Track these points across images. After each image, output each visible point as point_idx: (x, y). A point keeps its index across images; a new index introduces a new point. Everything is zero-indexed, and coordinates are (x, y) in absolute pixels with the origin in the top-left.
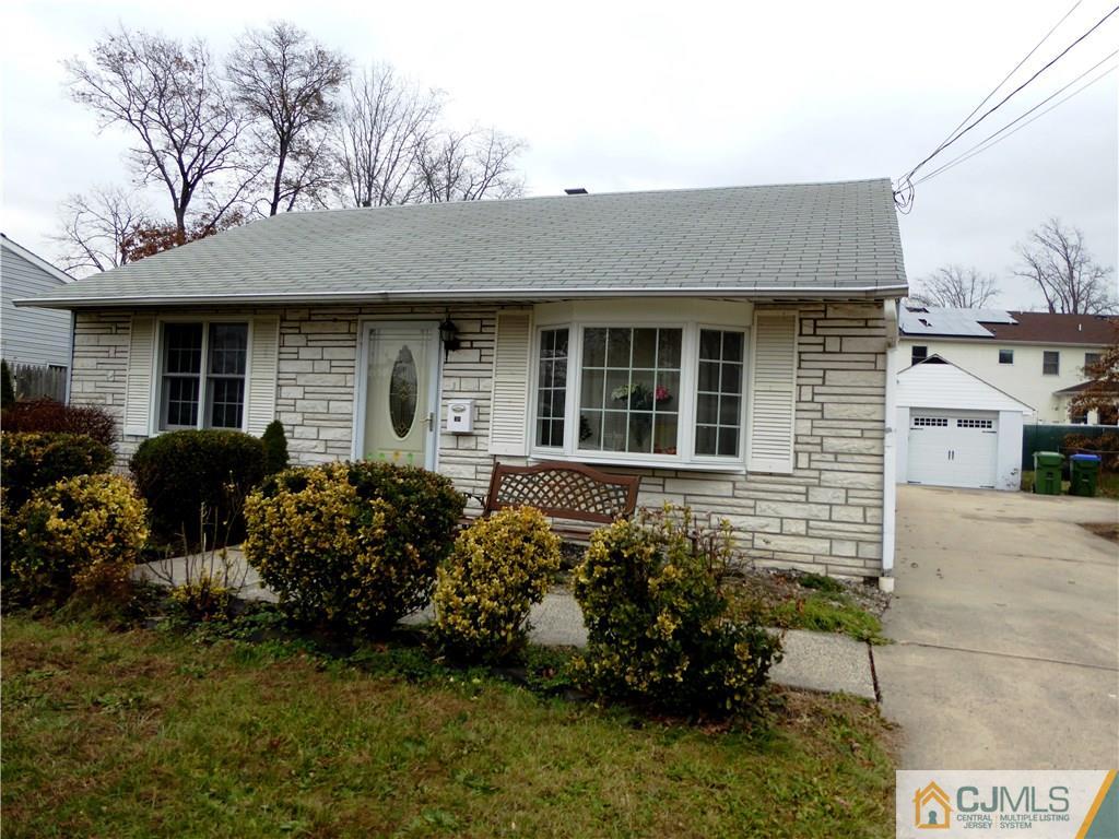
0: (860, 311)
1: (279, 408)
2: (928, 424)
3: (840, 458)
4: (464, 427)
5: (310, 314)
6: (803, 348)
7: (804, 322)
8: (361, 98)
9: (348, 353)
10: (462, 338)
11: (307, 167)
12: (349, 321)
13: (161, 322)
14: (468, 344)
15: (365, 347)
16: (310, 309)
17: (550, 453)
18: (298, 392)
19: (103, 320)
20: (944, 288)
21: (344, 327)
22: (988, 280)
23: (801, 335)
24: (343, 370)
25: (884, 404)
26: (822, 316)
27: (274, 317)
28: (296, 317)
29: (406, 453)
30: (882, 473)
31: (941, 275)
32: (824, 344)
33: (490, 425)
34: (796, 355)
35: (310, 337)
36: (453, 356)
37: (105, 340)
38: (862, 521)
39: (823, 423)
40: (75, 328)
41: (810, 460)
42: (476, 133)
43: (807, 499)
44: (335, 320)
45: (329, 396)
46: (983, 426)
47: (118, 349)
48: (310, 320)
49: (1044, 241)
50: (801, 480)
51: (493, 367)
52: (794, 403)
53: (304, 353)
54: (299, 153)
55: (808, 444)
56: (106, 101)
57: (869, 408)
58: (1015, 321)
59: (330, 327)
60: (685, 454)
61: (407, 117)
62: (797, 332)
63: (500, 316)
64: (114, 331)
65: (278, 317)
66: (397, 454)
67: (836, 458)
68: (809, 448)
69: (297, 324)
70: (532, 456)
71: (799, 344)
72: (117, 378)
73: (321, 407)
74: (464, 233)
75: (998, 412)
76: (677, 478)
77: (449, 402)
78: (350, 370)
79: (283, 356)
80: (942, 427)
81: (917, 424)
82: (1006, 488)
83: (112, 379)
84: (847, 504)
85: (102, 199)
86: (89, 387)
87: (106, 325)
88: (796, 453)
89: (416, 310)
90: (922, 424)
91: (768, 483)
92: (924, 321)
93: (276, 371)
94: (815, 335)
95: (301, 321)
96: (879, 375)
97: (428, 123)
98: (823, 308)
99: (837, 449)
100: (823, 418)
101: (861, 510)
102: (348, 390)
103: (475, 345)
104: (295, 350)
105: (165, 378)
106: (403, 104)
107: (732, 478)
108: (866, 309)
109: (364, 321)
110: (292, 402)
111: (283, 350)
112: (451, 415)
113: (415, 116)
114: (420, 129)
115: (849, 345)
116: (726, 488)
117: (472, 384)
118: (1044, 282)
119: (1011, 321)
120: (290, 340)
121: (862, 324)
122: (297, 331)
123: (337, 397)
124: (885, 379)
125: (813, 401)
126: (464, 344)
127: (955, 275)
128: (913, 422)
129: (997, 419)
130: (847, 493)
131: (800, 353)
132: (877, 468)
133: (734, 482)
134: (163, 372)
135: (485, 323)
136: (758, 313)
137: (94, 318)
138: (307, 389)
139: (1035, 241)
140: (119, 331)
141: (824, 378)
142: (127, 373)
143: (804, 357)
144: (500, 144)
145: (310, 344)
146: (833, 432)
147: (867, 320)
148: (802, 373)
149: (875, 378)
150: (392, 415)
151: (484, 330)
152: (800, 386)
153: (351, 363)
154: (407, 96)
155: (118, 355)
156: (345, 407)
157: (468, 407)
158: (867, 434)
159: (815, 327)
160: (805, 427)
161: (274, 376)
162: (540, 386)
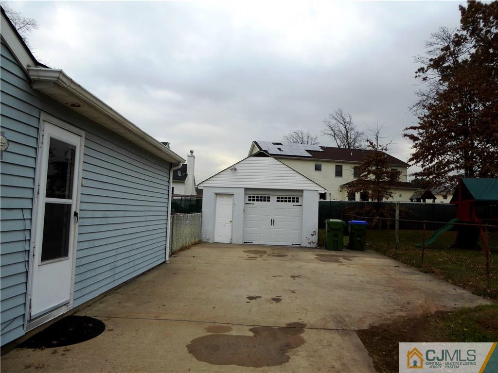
2: (257, 200)
20: (296, 141)
22: (314, 138)
31: (295, 135)
46: (293, 201)
49: (336, 119)
58: (323, 150)
75: (302, 191)
80: (267, 202)
81: (250, 200)
82: (308, 246)
90: (253, 200)
92: (279, 149)
118: (336, 137)
119: (321, 150)
127: (300, 135)
128: (248, 199)
129: (302, 196)
139: (332, 119)
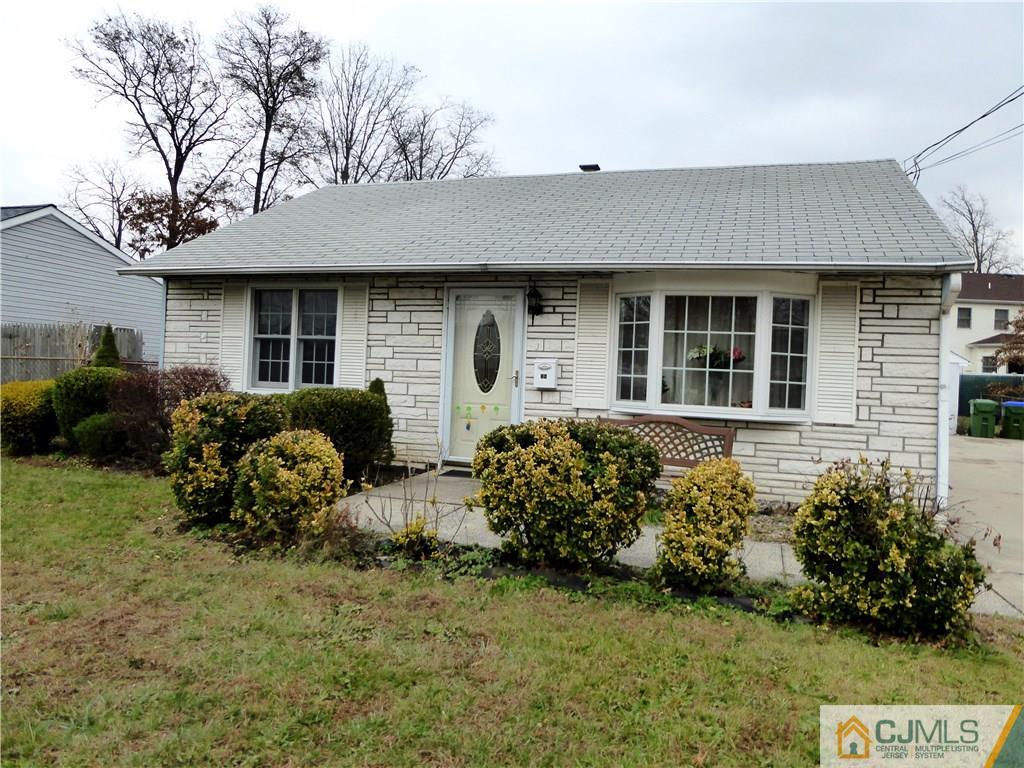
0: (915, 282)
1: (369, 367)
3: (898, 411)
4: (549, 383)
5: (398, 282)
6: (864, 315)
7: (865, 292)
8: (339, 76)
9: (436, 317)
10: (544, 303)
11: (290, 139)
12: (437, 289)
13: (252, 289)
14: (551, 310)
15: (452, 312)
16: (397, 277)
17: (633, 406)
18: (388, 352)
19: (193, 286)
21: (431, 294)
23: (862, 302)
24: (431, 332)
25: (938, 364)
26: (881, 286)
27: (364, 284)
28: (384, 284)
29: (493, 407)
30: (936, 424)
32: (882, 311)
33: (573, 382)
34: (858, 320)
35: (398, 303)
36: (538, 320)
37: (197, 305)
38: (918, 466)
39: (882, 380)
40: (167, 294)
41: (870, 413)
42: (446, 108)
43: (867, 446)
44: (422, 287)
45: (418, 356)
47: (211, 313)
48: (398, 287)
49: (951, 206)
50: (862, 430)
51: (576, 330)
52: (856, 364)
53: (393, 317)
54: (282, 126)
55: (868, 398)
56: (102, 77)
57: (924, 367)
59: (417, 293)
60: (761, 408)
61: (382, 93)
62: (858, 301)
63: (582, 285)
64: (206, 297)
65: (368, 284)
66: (483, 407)
67: (894, 411)
68: (870, 402)
69: (385, 291)
70: (613, 409)
71: (861, 311)
72: (210, 340)
73: (410, 365)
74: (522, 207)
76: (747, 428)
77: (535, 361)
78: (438, 332)
79: (371, 320)
83: (205, 341)
84: (904, 451)
85: (99, 169)
86: (183, 348)
87: (197, 292)
88: (858, 406)
89: (500, 278)
91: (832, 432)
93: (366, 332)
94: (874, 303)
95: (388, 288)
96: (933, 339)
97: (401, 99)
98: (881, 279)
99: (894, 403)
100: (882, 376)
101: (917, 455)
102: (436, 350)
103: (557, 310)
104: (384, 314)
105: (256, 339)
106: (378, 81)
107: (799, 428)
108: (921, 281)
109: (449, 288)
110: (382, 361)
111: (372, 314)
112: (538, 373)
113: (388, 92)
114: (393, 104)
115: (905, 312)
116: (792, 437)
117: (556, 345)
120: (378, 305)
121: (917, 293)
122: (386, 297)
123: (425, 356)
124: (939, 342)
125: (872, 361)
126: (547, 310)
130: (904, 441)
131: (861, 319)
132: (933, 420)
133: (800, 432)
134: (254, 334)
135: (566, 290)
136: (822, 283)
137: (186, 285)
138: (396, 349)
139: (944, 206)
140: (210, 297)
141: (882, 341)
142: (220, 335)
143: (864, 322)
144: (469, 118)
145: (398, 308)
146: (892, 388)
147: (921, 290)
148: (863, 336)
149: (931, 340)
150: (476, 373)
151: (565, 297)
152: (861, 347)
153: (438, 326)
154: (382, 74)
155: (210, 318)
156: (434, 365)
157: (554, 366)
158: (922, 390)
159: (875, 296)
160: (866, 384)
161: (364, 337)
162: (619, 347)
